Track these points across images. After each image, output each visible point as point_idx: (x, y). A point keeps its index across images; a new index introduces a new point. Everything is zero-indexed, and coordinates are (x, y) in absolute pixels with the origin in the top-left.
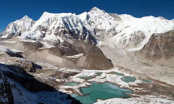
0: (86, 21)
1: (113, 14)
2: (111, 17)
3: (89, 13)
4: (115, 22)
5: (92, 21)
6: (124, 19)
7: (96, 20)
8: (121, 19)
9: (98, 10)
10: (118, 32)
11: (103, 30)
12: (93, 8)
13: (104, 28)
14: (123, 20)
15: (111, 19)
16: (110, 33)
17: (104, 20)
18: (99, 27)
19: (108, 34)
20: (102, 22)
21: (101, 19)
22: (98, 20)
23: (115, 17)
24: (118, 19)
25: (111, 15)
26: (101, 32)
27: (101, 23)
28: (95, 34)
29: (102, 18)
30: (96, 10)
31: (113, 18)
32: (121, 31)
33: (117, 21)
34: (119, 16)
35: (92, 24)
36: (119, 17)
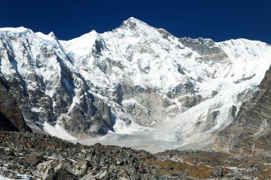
0: (92, 59)
1: (197, 40)
2: (188, 50)
3: (106, 35)
4: (204, 66)
5: (116, 59)
6: (237, 56)
7: (130, 59)
8: (226, 56)
9: (142, 26)
10: (203, 94)
11: (149, 90)
12: (125, 22)
13: (155, 83)
14: (231, 58)
15: (189, 55)
16: (176, 100)
17: (157, 56)
18: (138, 80)
19: (167, 104)
20: (152, 64)
21: (147, 54)
22: (137, 56)
23: (201, 49)
24: (214, 55)
25: (188, 44)
26: (144, 95)
27: (148, 68)
28: (119, 101)
29: (152, 52)
30: (133, 26)
31: (195, 54)
32: (215, 93)
33: (211, 62)
34: (217, 44)
35: (115, 69)
36: (217, 50)
